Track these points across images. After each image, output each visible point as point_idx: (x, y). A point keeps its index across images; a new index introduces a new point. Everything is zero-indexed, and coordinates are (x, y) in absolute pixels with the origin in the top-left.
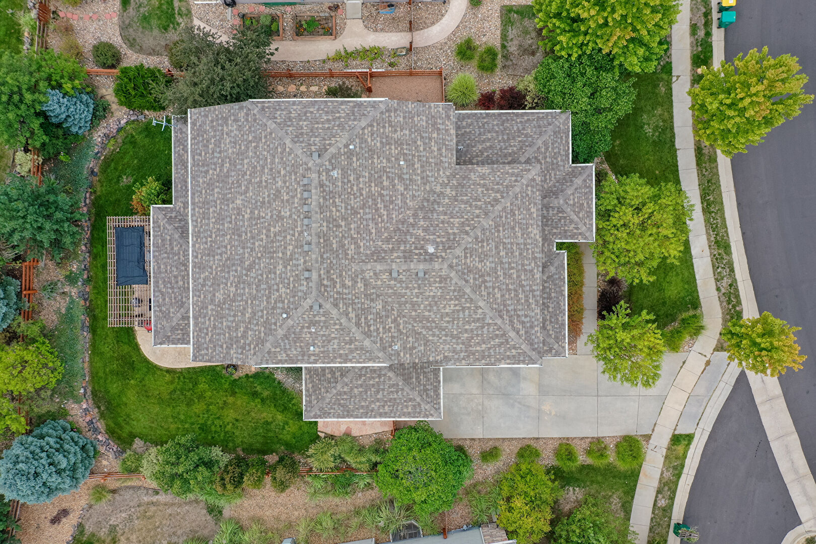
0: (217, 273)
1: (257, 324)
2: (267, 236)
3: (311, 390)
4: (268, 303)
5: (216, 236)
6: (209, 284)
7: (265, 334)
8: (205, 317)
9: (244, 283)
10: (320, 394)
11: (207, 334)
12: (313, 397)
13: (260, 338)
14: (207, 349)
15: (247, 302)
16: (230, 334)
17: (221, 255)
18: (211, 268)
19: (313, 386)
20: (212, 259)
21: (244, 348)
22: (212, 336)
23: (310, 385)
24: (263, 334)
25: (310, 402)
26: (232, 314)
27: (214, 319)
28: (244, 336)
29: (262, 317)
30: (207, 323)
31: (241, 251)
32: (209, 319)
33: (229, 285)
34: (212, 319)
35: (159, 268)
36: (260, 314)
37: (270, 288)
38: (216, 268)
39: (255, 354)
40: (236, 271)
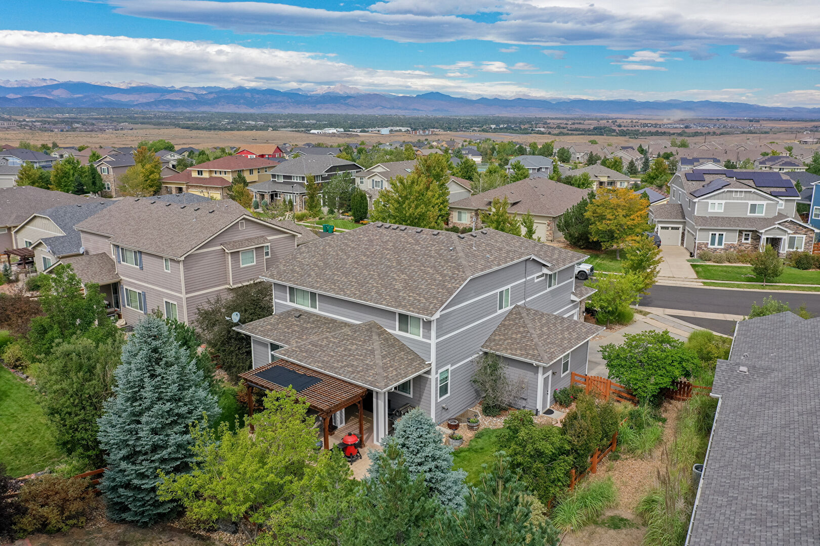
0: (381, 284)
1: (443, 267)
2: (389, 250)
3: (523, 353)
4: (433, 257)
5: (356, 279)
6: (384, 290)
7: (454, 263)
8: (404, 299)
9: (405, 269)
10: (530, 346)
11: (419, 301)
12: (530, 352)
13: (454, 267)
14: (431, 303)
15: (421, 270)
16: (434, 285)
17: (371, 278)
18: (373, 286)
19: (521, 350)
20: (367, 285)
21: (454, 278)
22: (424, 297)
23: (519, 351)
24: (454, 265)
25: (533, 356)
26: (420, 280)
27: (413, 293)
28: (443, 276)
29: (440, 262)
30: (411, 298)
31: (383, 266)
32: (410, 296)
33: (397, 278)
34: (411, 294)
35: (323, 361)
36: (437, 263)
37: (425, 254)
38: (377, 284)
39: (464, 272)
40: (393, 271)
